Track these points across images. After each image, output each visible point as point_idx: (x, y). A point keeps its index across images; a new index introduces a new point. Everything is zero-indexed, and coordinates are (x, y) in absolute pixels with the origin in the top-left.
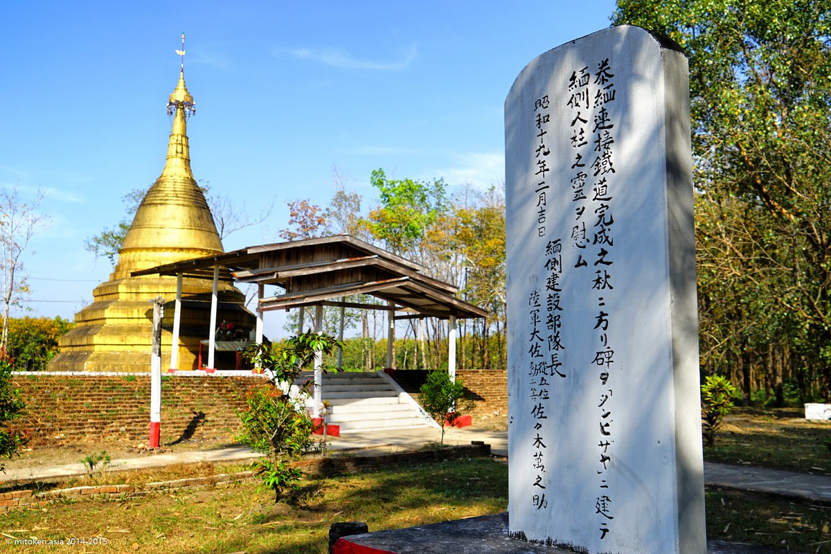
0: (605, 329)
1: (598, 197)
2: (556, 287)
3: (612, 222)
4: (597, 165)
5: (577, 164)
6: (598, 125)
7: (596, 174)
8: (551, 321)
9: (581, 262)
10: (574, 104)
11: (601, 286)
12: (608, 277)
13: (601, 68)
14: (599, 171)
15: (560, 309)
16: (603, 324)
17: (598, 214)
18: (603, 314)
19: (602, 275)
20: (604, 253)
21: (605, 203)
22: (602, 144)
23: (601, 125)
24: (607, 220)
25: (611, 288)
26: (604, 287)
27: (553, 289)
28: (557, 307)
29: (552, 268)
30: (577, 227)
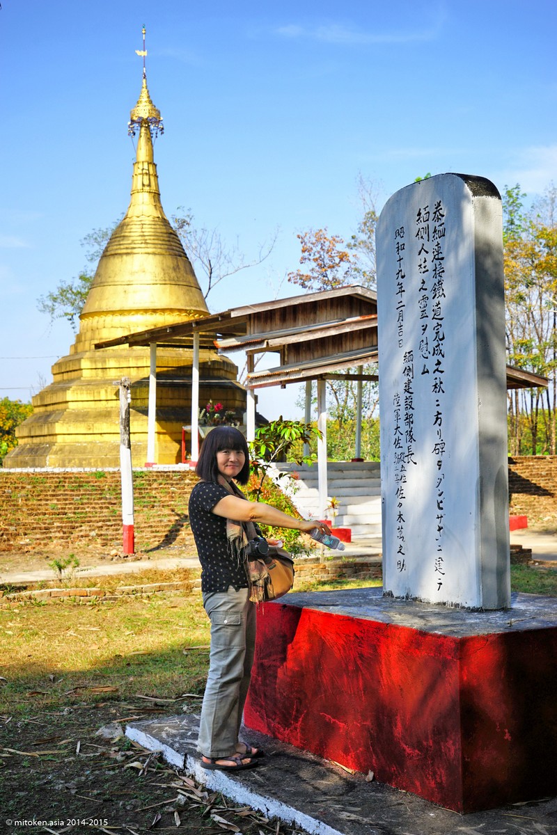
0: (440, 425)
1: (435, 317)
2: (410, 390)
3: (443, 338)
4: (434, 290)
5: (422, 288)
6: (435, 256)
7: (433, 298)
8: (407, 419)
9: (426, 370)
10: (420, 237)
11: (438, 390)
12: (441, 383)
13: (436, 208)
14: (436, 295)
15: (413, 409)
16: (439, 421)
17: (436, 331)
18: (439, 413)
19: (438, 381)
20: (439, 363)
21: (440, 322)
22: (437, 272)
23: (436, 257)
24: (441, 337)
25: (443, 392)
26: (439, 392)
27: (408, 392)
28: (411, 407)
29: (408, 374)
30: (423, 341)
